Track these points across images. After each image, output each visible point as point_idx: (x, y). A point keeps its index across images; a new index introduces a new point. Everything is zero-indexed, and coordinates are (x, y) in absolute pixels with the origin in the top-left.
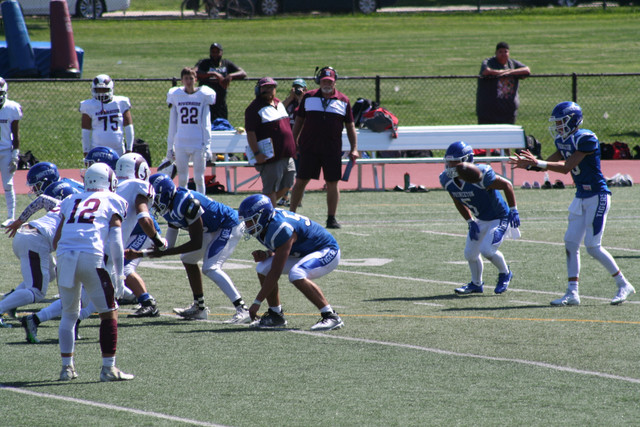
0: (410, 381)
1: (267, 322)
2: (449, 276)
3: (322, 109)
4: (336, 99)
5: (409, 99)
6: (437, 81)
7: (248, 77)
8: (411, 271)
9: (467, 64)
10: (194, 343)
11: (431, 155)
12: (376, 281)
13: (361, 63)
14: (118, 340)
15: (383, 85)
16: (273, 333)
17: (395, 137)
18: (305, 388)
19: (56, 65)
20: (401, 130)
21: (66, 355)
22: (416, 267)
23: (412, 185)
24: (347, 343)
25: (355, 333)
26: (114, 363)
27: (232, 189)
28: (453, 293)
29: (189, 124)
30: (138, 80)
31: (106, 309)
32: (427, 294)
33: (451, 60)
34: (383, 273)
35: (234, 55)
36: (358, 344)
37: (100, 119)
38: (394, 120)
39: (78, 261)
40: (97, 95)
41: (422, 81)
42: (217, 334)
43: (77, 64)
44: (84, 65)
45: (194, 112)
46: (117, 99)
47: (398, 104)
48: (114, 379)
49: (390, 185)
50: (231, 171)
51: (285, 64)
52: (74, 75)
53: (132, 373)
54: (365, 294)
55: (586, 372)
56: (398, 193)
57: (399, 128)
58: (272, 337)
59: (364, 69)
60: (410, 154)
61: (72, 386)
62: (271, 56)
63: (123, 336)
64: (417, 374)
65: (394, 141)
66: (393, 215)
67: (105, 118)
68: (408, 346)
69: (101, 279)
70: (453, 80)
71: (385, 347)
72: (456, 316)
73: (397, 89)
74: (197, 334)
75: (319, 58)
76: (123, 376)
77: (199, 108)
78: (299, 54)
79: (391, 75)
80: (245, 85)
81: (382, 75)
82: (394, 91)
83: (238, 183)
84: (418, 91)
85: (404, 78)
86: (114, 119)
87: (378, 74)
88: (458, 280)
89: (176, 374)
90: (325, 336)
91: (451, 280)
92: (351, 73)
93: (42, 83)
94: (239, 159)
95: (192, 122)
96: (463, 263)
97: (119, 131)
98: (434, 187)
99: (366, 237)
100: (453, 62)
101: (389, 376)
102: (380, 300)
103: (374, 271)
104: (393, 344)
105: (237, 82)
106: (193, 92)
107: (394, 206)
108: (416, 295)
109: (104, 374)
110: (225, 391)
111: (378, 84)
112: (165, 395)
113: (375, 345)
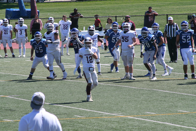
0: (126, 95)
7: (84, 17)
15: (117, 18)
18: (98, 98)
19: (32, 15)
24: (109, 86)
29: (66, 30)
33: (135, 11)
36: (112, 86)
45: (67, 26)
51: (92, 13)
55: (171, 92)
59: (112, 14)
62: (88, 11)
68: (125, 86)
71: (119, 87)
77: (68, 25)
78: (95, 11)
79: (119, 15)
80: (83, 19)
81: (117, 16)
82: (120, 20)
89: (65, 95)
91: (136, 69)
95: (66, 29)
106: (66, 21)
110: (78, 99)
111: (116, 18)
112: (62, 100)
113: (117, 86)
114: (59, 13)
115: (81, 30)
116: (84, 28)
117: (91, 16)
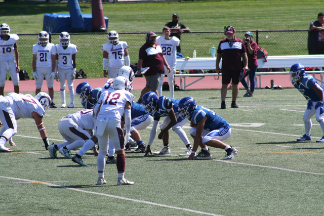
0: (274, 185)
1: (201, 155)
2: (294, 132)
3: (229, 48)
4: (236, 41)
5: (273, 42)
6: (287, 33)
7: (191, 32)
8: (274, 129)
9: (303, 24)
10: (164, 166)
11: (285, 70)
12: (257, 134)
13: (249, 24)
14: (126, 164)
15: (259, 35)
16: (204, 161)
17: (266, 61)
18: (220, 189)
19: (94, 26)
20: (269, 58)
21: (101, 172)
22: (277, 127)
23: (275, 86)
24: (242, 166)
25: (246, 161)
26: (123, 176)
27: (183, 88)
28: (296, 140)
29: (166, 55)
30: (136, 33)
31: (120, 149)
32: (283, 141)
33: (295, 22)
34: (260, 130)
35: (184, 20)
36: (247, 166)
37: (113, 53)
38: (266, 53)
39: (107, 124)
40: (111, 41)
41: (280, 33)
42: (176, 162)
43: (105, 25)
44: (109, 26)
45: (169, 49)
46: (121, 43)
47: (268, 44)
48: (124, 184)
49: (263, 86)
50: (183, 79)
51: (210, 24)
52: (103, 31)
53: (134, 181)
54: (251, 141)
56: (267, 90)
57: (268, 57)
58: (203, 163)
59: (250, 27)
60: (274, 70)
61: (104, 187)
62: (203, 21)
63: (128, 163)
64: (278, 182)
65: (266, 63)
66: (265, 101)
67: (116, 53)
68: (273, 167)
69: (118, 133)
70: (295, 32)
71: (261, 168)
72: (297, 152)
73: (267, 37)
74: (166, 161)
75: (227, 22)
76: (129, 182)
77: (172, 47)
78: (217, 20)
79: (264, 30)
80: (190, 35)
81: (259, 30)
82: (265, 38)
83: (186, 85)
84: (277, 38)
85: (270, 31)
86: (120, 53)
87: (257, 29)
88: (298, 134)
89: (156, 182)
90: (230, 162)
91: (295, 134)
92: (244, 29)
93: (88, 35)
94: (187, 73)
95: (168, 54)
96: (301, 125)
97: (123, 59)
98: (286, 87)
99: (252, 112)
100: (296, 23)
101: (264, 182)
102: (259, 144)
103: (256, 130)
104: (265, 166)
105: (186, 34)
106: (168, 39)
107: (265, 96)
108: (277, 141)
109: (119, 181)
110: (180, 190)
111: (257, 34)
112: (150, 192)
113: (256, 167)
114: (147, 23)
115: (188, 57)
116: (195, 53)
117: (209, 29)
